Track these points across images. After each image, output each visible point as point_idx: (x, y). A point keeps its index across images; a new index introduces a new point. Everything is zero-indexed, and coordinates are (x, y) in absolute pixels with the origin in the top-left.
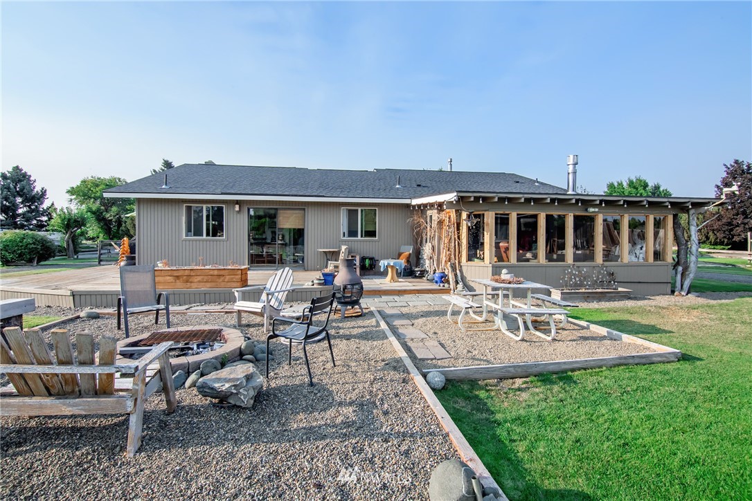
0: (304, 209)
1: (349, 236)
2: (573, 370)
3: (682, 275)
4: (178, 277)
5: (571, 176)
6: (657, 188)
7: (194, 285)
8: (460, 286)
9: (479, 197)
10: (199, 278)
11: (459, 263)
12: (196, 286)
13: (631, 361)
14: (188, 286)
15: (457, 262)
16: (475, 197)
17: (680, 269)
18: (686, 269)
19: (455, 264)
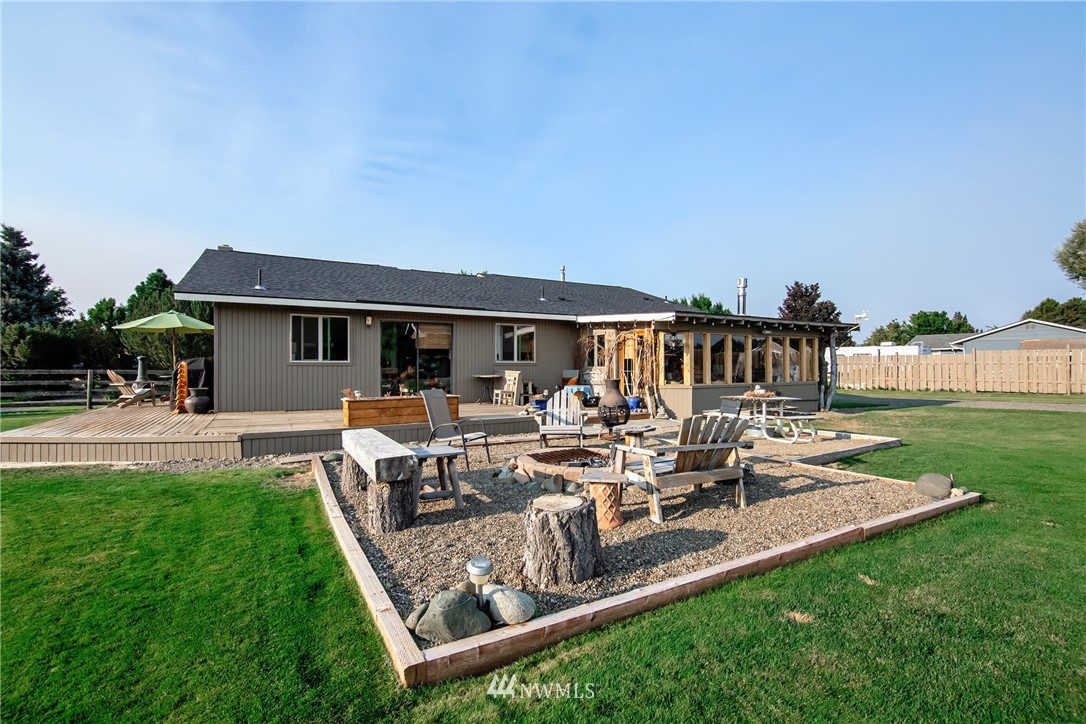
0: (452, 325)
1: (504, 359)
2: (859, 454)
3: (825, 393)
4: (383, 410)
5: (741, 299)
6: (719, 307)
7: (404, 419)
8: (661, 410)
9: (694, 318)
10: (409, 410)
11: (657, 386)
12: (405, 420)
13: (892, 445)
14: (396, 421)
15: (654, 385)
16: (690, 318)
17: (823, 387)
18: (827, 388)
19: (653, 387)
